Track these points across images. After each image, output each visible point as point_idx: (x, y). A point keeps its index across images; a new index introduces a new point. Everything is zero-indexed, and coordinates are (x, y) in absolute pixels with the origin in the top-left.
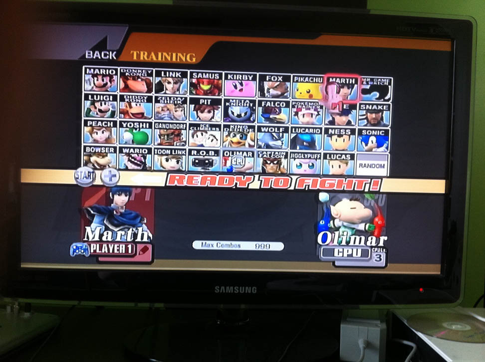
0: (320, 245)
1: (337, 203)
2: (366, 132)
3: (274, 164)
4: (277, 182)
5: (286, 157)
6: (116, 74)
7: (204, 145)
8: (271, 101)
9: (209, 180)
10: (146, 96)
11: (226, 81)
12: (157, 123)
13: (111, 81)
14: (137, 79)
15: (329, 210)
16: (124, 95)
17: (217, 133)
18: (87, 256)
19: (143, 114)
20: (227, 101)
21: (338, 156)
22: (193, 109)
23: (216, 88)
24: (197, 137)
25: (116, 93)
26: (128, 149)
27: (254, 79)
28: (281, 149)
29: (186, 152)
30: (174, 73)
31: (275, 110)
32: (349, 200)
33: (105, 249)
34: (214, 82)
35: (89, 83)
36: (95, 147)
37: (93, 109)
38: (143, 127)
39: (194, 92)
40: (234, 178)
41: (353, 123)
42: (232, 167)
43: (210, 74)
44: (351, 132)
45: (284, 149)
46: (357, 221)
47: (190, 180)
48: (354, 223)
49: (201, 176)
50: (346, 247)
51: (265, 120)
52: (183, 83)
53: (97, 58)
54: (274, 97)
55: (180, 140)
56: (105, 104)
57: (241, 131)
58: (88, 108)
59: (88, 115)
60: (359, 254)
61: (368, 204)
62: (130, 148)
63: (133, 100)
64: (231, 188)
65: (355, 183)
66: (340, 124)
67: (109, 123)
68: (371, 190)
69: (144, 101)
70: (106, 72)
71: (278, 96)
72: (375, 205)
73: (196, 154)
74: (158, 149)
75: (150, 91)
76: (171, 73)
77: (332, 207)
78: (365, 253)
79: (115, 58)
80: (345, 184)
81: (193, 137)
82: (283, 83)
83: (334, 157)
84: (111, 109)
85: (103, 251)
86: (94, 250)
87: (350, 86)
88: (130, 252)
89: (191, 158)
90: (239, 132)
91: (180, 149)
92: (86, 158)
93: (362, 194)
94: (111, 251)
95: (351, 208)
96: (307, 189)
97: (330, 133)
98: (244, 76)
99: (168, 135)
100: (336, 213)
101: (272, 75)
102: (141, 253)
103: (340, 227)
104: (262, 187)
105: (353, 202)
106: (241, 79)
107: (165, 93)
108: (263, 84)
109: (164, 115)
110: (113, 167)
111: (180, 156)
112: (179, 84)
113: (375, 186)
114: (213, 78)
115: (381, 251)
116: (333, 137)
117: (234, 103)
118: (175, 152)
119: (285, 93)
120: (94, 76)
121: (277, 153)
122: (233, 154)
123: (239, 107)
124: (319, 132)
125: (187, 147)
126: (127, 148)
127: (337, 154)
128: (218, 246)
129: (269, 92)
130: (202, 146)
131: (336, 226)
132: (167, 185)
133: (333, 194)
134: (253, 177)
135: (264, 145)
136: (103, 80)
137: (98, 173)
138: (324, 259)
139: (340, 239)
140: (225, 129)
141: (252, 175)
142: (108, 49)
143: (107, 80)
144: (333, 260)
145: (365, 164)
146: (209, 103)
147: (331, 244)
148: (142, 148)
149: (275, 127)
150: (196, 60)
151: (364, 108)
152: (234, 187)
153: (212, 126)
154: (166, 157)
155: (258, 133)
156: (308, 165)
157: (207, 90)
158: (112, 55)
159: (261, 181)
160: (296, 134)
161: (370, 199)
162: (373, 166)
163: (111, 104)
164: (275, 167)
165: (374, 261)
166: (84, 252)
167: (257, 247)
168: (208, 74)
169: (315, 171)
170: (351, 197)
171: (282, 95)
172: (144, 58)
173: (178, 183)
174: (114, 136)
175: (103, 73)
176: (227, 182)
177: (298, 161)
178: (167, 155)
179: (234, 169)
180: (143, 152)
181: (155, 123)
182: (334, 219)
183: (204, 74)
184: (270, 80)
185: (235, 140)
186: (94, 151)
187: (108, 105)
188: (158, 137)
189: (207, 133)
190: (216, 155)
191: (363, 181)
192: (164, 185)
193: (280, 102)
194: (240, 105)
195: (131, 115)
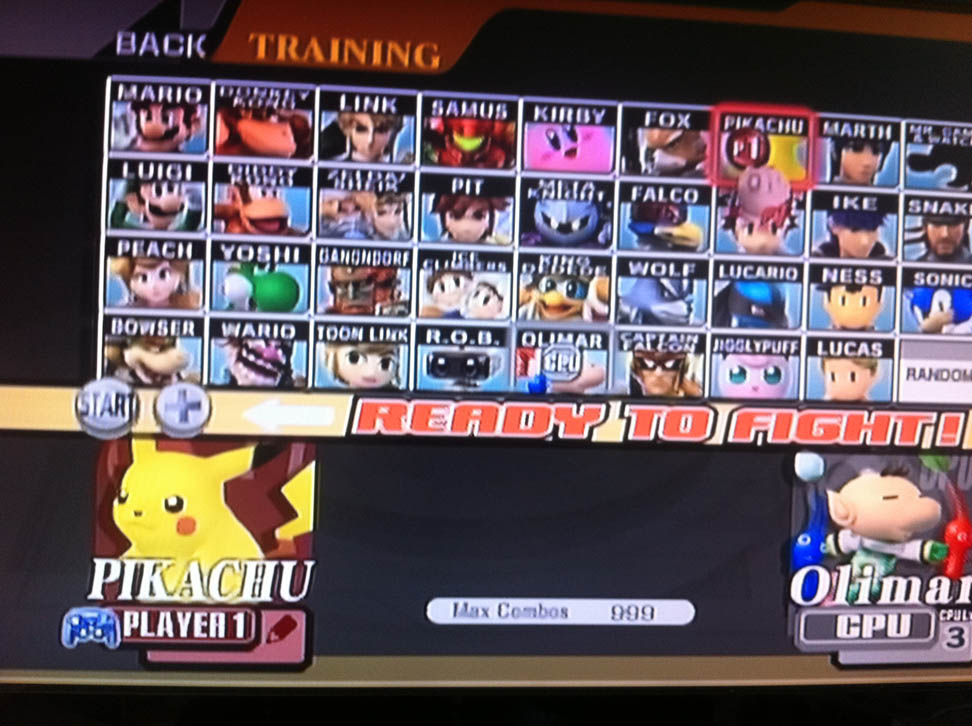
0: (799, 607)
1: (845, 483)
2: (925, 278)
3: (664, 368)
4: (673, 422)
5: (700, 348)
6: (205, 100)
7: (462, 312)
8: (656, 187)
9: (476, 417)
10: (292, 167)
11: (527, 125)
12: (324, 247)
13: (188, 122)
14: (268, 116)
15: (823, 503)
16: (225, 166)
17: (501, 280)
18: (112, 646)
19: (282, 221)
20: (528, 183)
21: (847, 346)
22: (430, 208)
23: (499, 145)
24: (443, 288)
25: (201, 158)
26: (239, 326)
27: (609, 120)
28: (686, 324)
29: (408, 335)
30: (377, 100)
31: (668, 211)
32: (877, 476)
33: (165, 627)
34: (493, 127)
35: (122, 127)
36: (138, 318)
37: (133, 205)
38: (282, 260)
39: (435, 158)
40: (549, 411)
41: (888, 252)
42: (542, 379)
43: (482, 107)
44: (883, 276)
45: (694, 326)
46: (901, 535)
47: (421, 417)
48: (891, 541)
49: (453, 405)
50: (871, 611)
51: (639, 242)
52: (403, 131)
53: (149, 53)
54: (665, 172)
55: (392, 297)
56: (170, 189)
57: (569, 271)
58: (117, 204)
59: (118, 220)
60: (905, 630)
61: (930, 486)
62: (243, 322)
63: (253, 181)
64: (540, 442)
65: (896, 425)
66: (854, 254)
67: (181, 247)
68: (938, 443)
69: (286, 182)
70: (174, 95)
71: (676, 172)
72: (951, 487)
73: (437, 340)
74: (326, 325)
75: (303, 151)
76: (367, 101)
77: (831, 494)
78: (920, 626)
79: (202, 54)
80: (867, 427)
81: (430, 288)
82: (693, 134)
83: (836, 349)
84: (187, 205)
85: (160, 633)
86: (132, 630)
87: (881, 147)
88: (240, 633)
89: (425, 353)
90: (565, 276)
91: (393, 327)
92: (109, 351)
93: (913, 458)
94: (184, 633)
95: (886, 498)
96: (760, 442)
97: (824, 279)
98: (579, 112)
99: (356, 285)
100: (842, 511)
101: (660, 112)
102: (274, 637)
103: (853, 553)
104: (631, 437)
105: (889, 479)
106: (569, 118)
107: (350, 159)
108: (635, 136)
109: (344, 223)
110: (191, 380)
111: (390, 347)
112: (390, 133)
113: (951, 432)
114: (490, 115)
115: (964, 618)
116: (834, 291)
117: (550, 190)
118: (377, 334)
119: (696, 163)
120: (137, 106)
121: (673, 338)
122: (546, 339)
123: (563, 204)
124: (795, 277)
125: (412, 320)
126: (235, 321)
127: (845, 341)
128: (503, 613)
129: (652, 160)
130: (457, 315)
131: (843, 548)
132: (354, 431)
133: (835, 458)
134: (603, 407)
135: (637, 315)
136: (165, 119)
137: (146, 397)
138: (807, 646)
139: (854, 588)
140: (524, 267)
141: (601, 402)
142: (182, 25)
143: (176, 118)
144: (835, 650)
145: (922, 371)
146: (478, 191)
147: (828, 603)
148: (280, 323)
149: (667, 262)
150: (441, 61)
151: (918, 209)
152: (550, 439)
153: (485, 258)
154: (349, 349)
155: (620, 279)
156: (762, 372)
157: (473, 153)
158: (192, 46)
159: (629, 420)
160: (726, 284)
161: (936, 470)
162: (945, 375)
163: (188, 191)
164: (668, 378)
165: (946, 647)
166: (103, 635)
167: (617, 617)
168: (474, 106)
169: (784, 389)
170: (883, 465)
171: (688, 169)
172: (287, 54)
173: (386, 425)
174: (195, 286)
175: (165, 99)
176: (528, 422)
177: (733, 363)
178: (353, 342)
179: (548, 383)
180: (283, 334)
181: (319, 248)
182: (836, 529)
183: (464, 106)
184: (654, 124)
185: (552, 298)
186: (135, 331)
187: (180, 193)
188: (327, 287)
189: (469, 276)
190: (497, 343)
191: (915, 420)
192: (342, 433)
193: (685, 187)
194: (567, 195)
195: (248, 224)
